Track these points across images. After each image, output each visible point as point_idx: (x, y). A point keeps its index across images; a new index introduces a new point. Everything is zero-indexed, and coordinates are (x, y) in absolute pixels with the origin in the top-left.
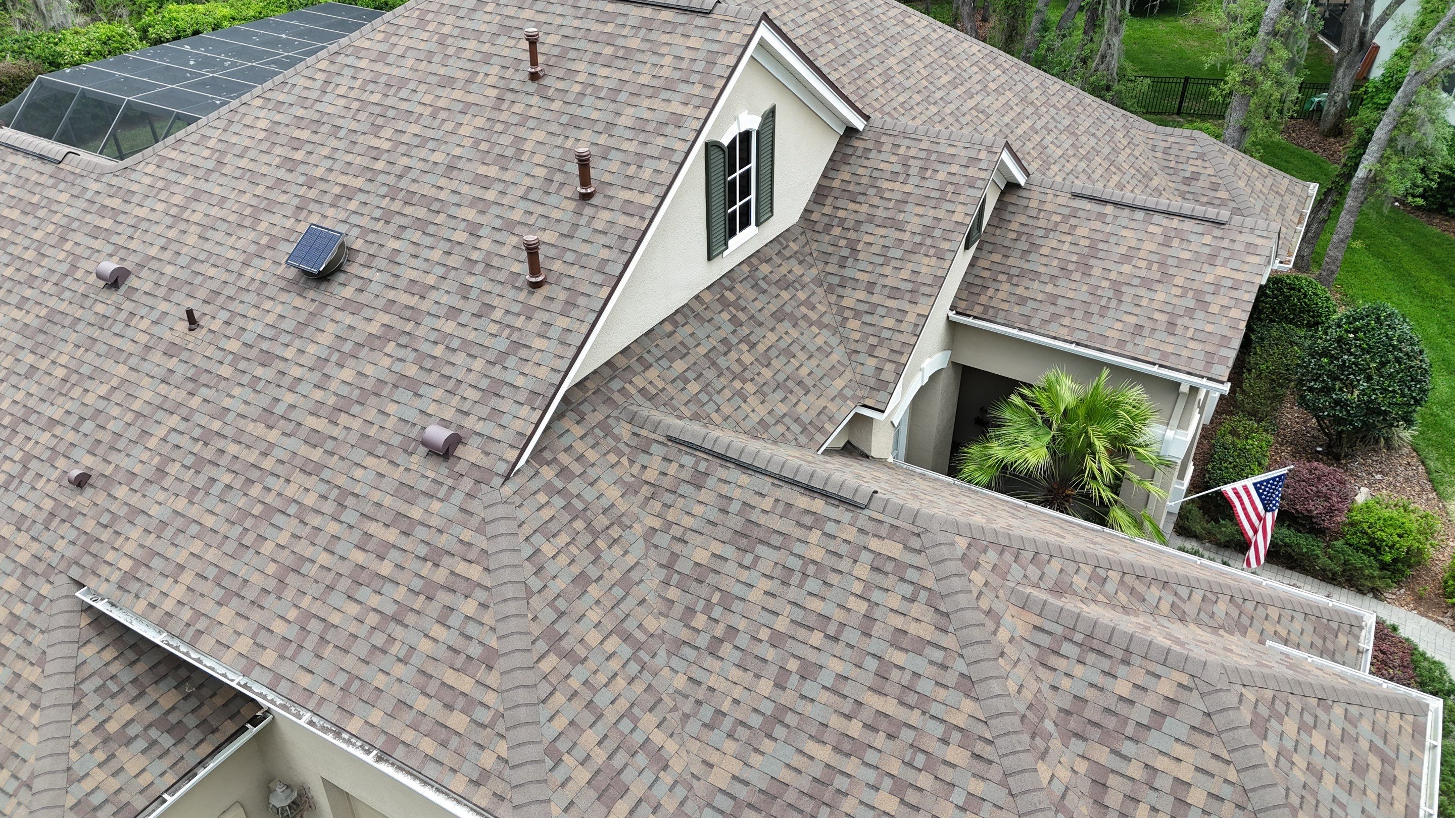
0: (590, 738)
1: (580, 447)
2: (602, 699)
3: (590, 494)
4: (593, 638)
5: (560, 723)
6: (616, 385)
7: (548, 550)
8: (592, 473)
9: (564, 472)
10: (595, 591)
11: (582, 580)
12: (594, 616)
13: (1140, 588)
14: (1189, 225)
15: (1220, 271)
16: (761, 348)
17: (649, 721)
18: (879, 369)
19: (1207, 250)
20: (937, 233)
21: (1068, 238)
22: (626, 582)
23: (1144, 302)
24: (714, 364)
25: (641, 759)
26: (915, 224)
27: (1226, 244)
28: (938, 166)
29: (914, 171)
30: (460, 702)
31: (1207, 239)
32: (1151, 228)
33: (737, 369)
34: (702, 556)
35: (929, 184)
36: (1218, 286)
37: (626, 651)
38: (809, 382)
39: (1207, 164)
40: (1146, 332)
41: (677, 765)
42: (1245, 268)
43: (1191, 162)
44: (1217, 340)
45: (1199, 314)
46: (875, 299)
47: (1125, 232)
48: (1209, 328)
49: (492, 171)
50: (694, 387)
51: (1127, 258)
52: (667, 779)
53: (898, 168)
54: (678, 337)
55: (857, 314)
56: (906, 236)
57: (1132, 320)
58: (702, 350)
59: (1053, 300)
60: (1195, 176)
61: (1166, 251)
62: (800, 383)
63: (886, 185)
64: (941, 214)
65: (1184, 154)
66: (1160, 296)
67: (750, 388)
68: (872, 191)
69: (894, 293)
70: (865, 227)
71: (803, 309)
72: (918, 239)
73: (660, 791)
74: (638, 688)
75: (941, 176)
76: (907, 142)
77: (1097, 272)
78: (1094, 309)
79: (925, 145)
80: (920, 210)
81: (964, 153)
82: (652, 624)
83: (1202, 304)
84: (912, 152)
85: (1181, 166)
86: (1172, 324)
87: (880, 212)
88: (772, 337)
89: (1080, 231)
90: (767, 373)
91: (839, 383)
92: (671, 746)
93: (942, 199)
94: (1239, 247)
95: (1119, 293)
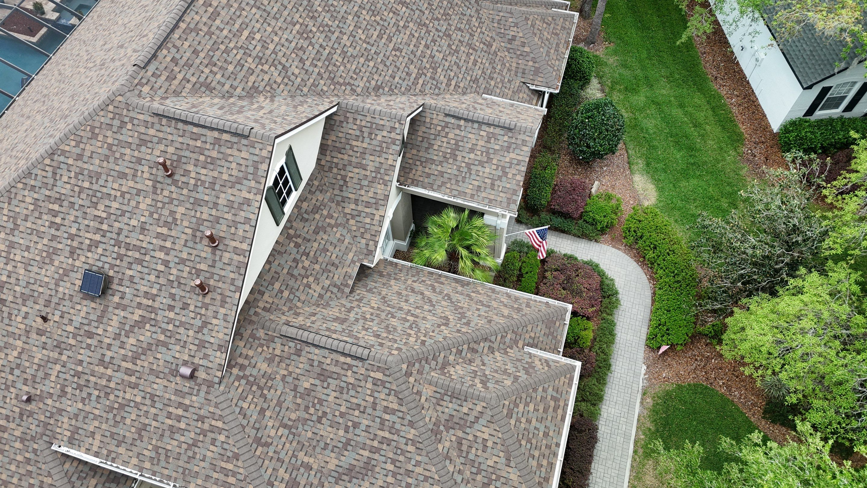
0: (282, 471)
1: (244, 351)
2: (282, 455)
3: (255, 372)
4: (273, 433)
5: (270, 471)
6: (252, 312)
7: (245, 405)
8: (253, 361)
9: (242, 367)
10: (268, 414)
11: (262, 411)
12: (270, 424)
13: (476, 346)
14: (498, 131)
15: (512, 155)
16: (312, 254)
17: (301, 455)
18: (367, 245)
19: (506, 144)
20: (382, 171)
21: (445, 140)
22: (279, 404)
23: (481, 174)
24: (292, 275)
25: (302, 470)
26: (371, 167)
27: (513, 140)
28: (377, 132)
29: (366, 135)
30: (230, 473)
31: (506, 138)
32: (482, 133)
33: (303, 272)
34: (307, 385)
35: (374, 142)
36: (511, 163)
37: (286, 432)
38: (337, 262)
39: (519, 30)
40: (482, 189)
41: (315, 466)
42: (522, 153)
43: (512, 28)
44: (511, 192)
45: (504, 179)
46: (360, 208)
47: (470, 136)
48: (508, 186)
49: (165, 231)
50: (286, 294)
51: (472, 150)
52: (313, 473)
53: (358, 133)
54: (273, 270)
55: (353, 217)
56: (368, 173)
57: (476, 183)
58: (285, 271)
59: (442, 174)
60: (514, 38)
61: (489, 145)
62: (333, 264)
63: (354, 143)
64: (382, 160)
65: (508, 23)
66: (487, 170)
67: (311, 279)
68: (348, 147)
69: (368, 205)
70: (349, 168)
71: (328, 220)
72: (374, 175)
73: (311, 478)
74: (294, 444)
75: (379, 138)
76: (360, 117)
77: (459, 158)
78: (460, 178)
79: (369, 119)
80: (372, 158)
81: (388, 124)
82: (293, 416)
83: (505, 174)
84: (363, 123)
85: (507, 32)
86: (493, 184)
87: (354, 159)
88: (316, 245)
89: (451, 136)
90: (317, 267)
91: (351, 255)
92: (311, 460)
93: (381, 151)
94: (519, 142)
95: (470, 169)
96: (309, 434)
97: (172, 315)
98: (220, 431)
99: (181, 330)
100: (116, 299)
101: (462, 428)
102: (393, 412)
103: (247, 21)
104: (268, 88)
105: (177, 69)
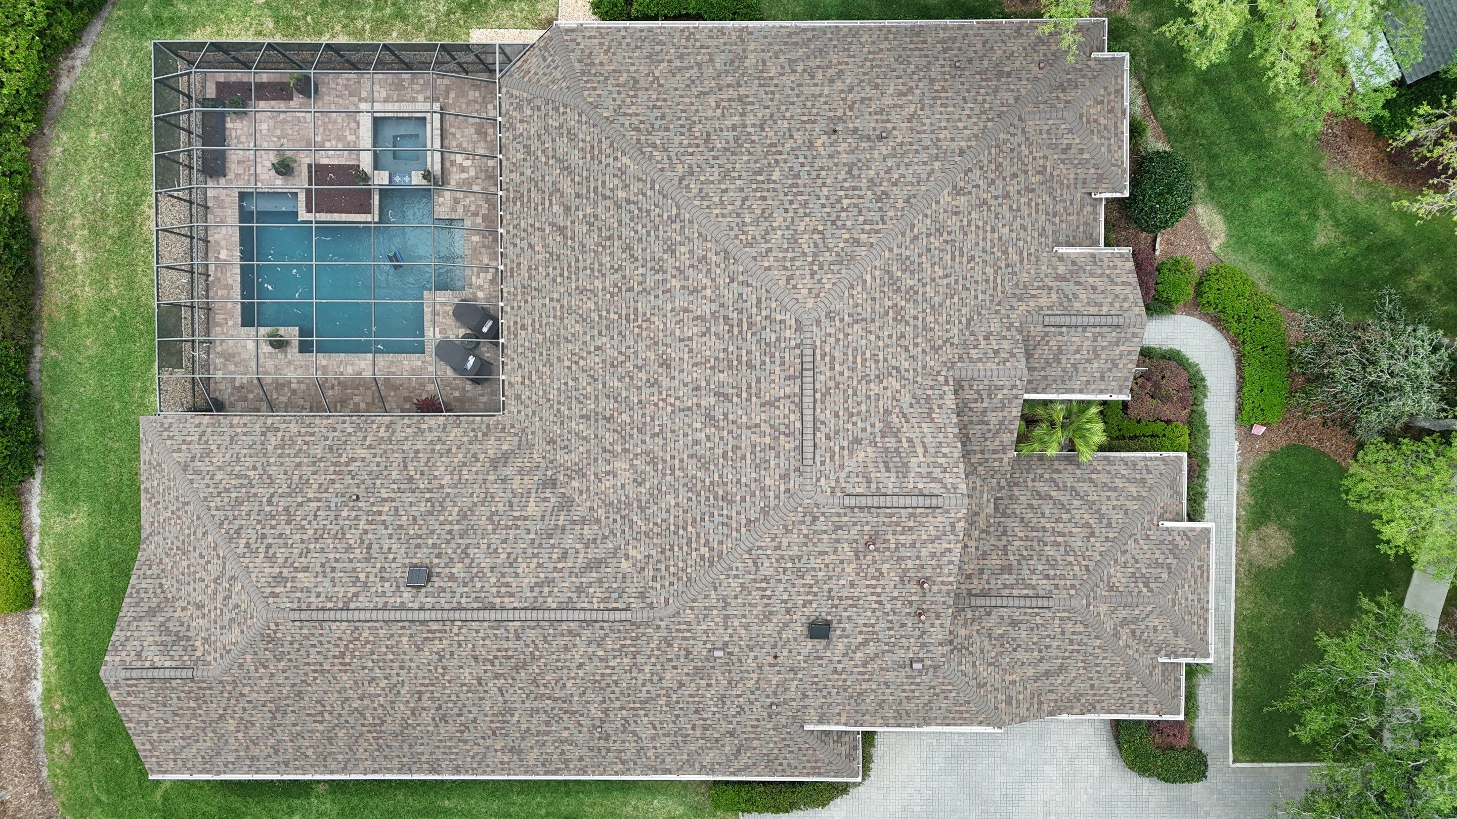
4: (985, 674)
5: (993, 701)
7: (963, 668)
10: (978, 663)
12: (982, 669)
13: (1125, 548)
14: (1104, 329)
15: (1121, 348)
18: (998, 483)
19: (1114, 340)
20: (1006, 422)
22: (982, 651)
23: (1089, 370)
26: (994, 421)
27: (1123, 335)
28: (997, 392)
29: (985, 396)
30: (964, 712)
31: (1114, 334)
32: (1087, 334)
35: (995, 401)
36: (1121, 355)
38: (977, 510)
39: (1075, 136)
40: (1091, 383)
41: (1018, 679)
42: (1132, 345)
43: (1065, 136)
44: (1123, 379)
45: (1114, 370)
46: (986, 456)
47: (1074, 339)
48: (1118, 375)
51: (1077, 352)
53: (976, 396)
55: (980, 465)
56: (992, 427)
57: (1085, 379)
61: (1095, 344)
63: (973, 405)
64: (1005, 414)
65: (1060, 132)
66: (1096, 365)
68: (966, 410)
69: (995, 452)
70: (969, 426)
72: (998, 427)
75: (1000, 396)
76: (976, 383)
77: (1064, 361)
78: (1066, 378)
79: (986, 382)
80: (994, 414)
81: (1007, 383)
83: (1115, 365)
84: (981, 387)
86: (1103, 377)
87: (974, 419)
89: (1051, 343)
93: (1004, 406)
94: (1129, 335)
95: (1076, 369)
96: (1008, 660)
97: (892, 633)
98: (951, 691)
99: (903, 640)
100: (838, 632)
101: (1133, 623)
102: (1080, 633)
103: (854, 344)
104: (895, 403)
105: (832, 444)
